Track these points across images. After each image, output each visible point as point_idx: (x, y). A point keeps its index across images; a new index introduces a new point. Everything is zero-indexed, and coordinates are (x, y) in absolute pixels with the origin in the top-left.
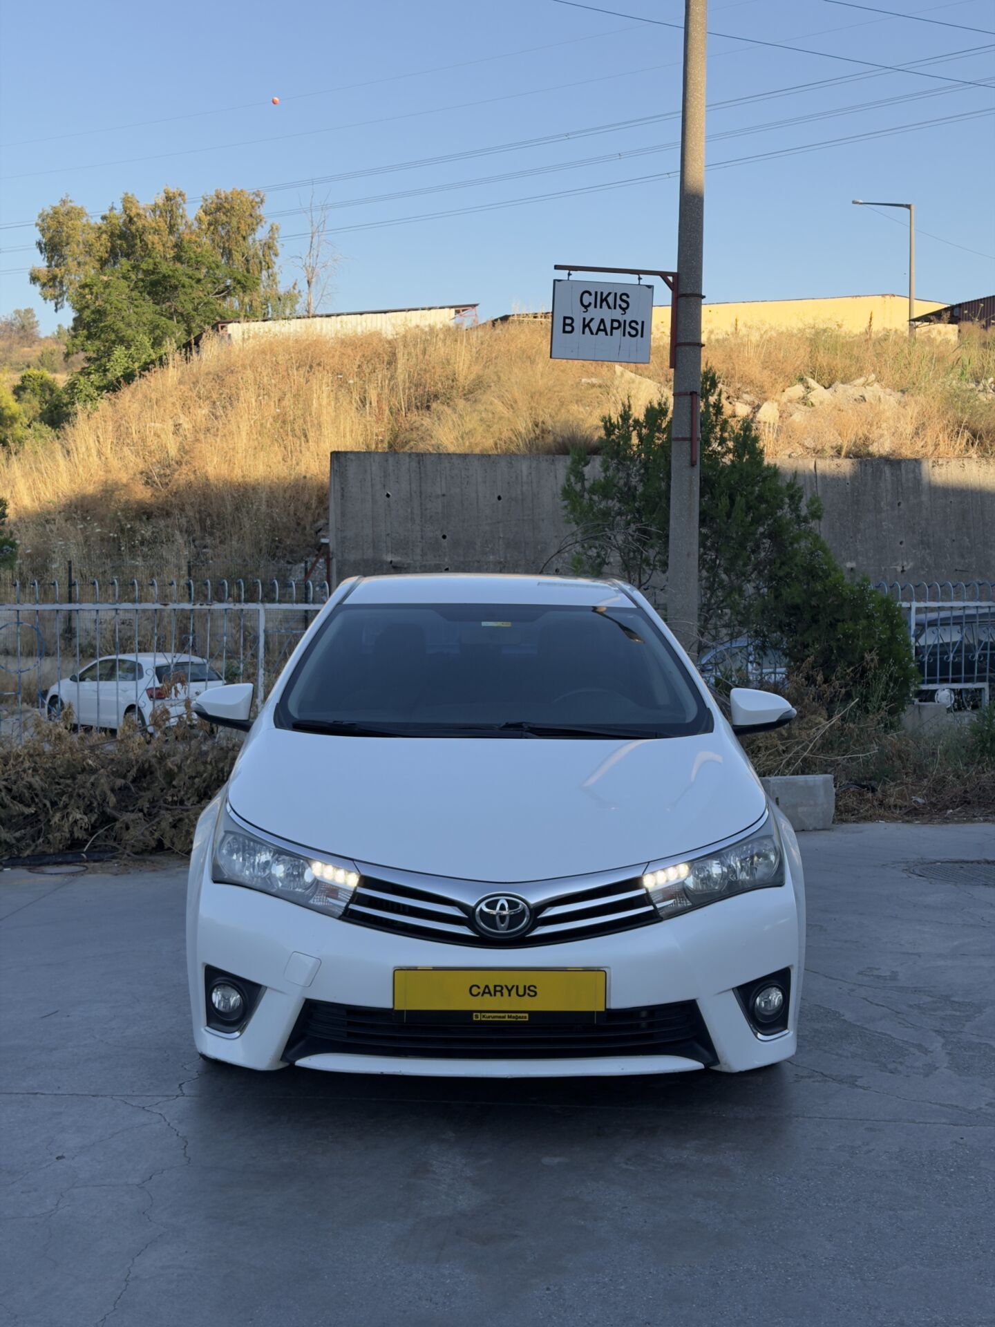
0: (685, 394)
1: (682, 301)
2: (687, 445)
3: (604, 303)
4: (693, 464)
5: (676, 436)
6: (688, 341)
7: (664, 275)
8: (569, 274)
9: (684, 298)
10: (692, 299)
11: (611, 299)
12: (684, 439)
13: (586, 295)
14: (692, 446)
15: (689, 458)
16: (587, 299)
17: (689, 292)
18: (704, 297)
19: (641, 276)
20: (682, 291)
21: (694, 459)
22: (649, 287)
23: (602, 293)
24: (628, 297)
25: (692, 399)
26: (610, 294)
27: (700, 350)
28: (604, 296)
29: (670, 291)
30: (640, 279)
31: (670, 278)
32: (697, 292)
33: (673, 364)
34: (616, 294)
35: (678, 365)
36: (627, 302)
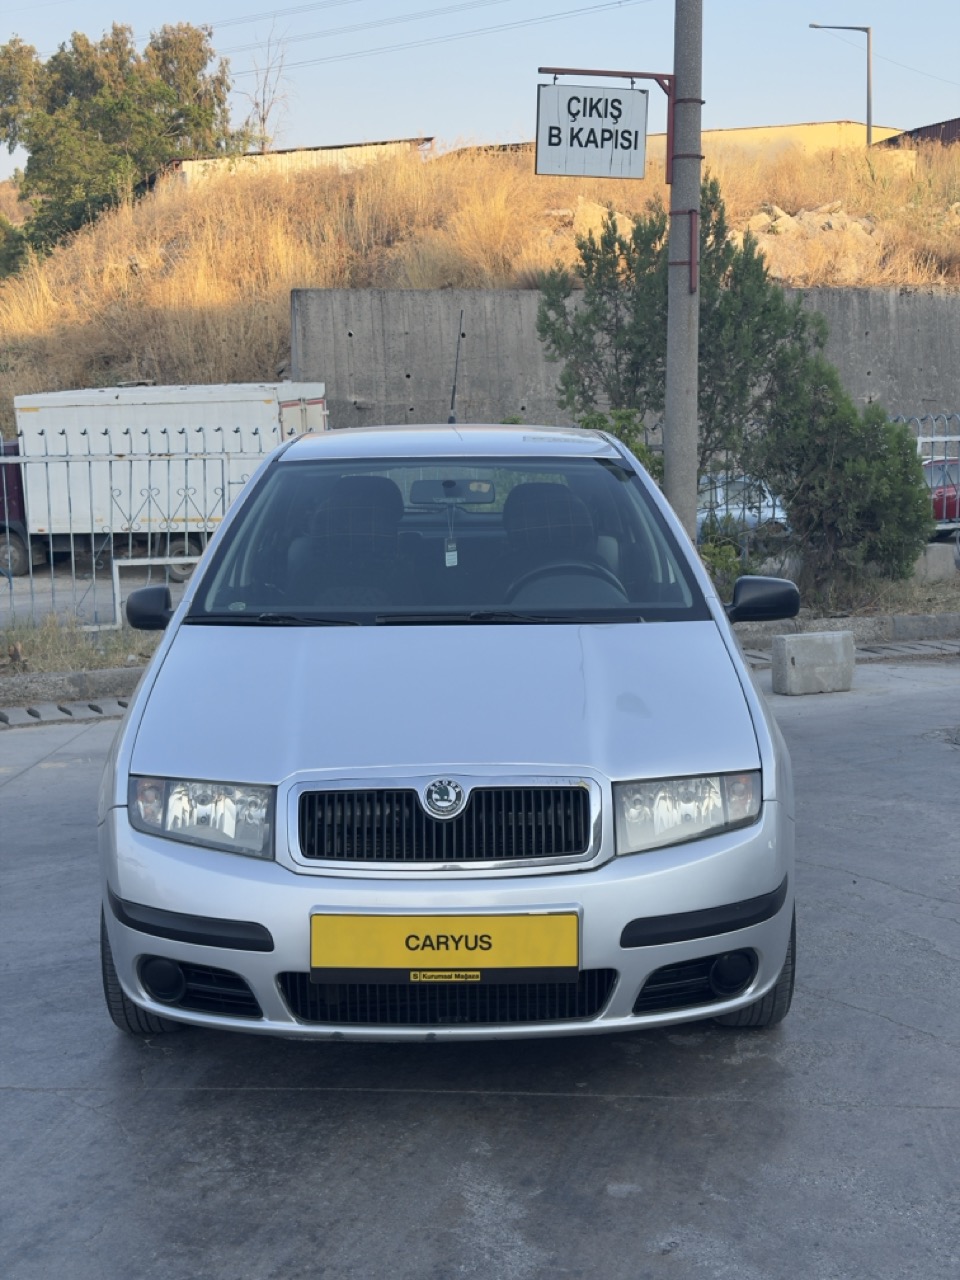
0: (684, 213)
1: (680, 107)
2: (685, 270)
3: (594, 111)
4: (692, 291)
5: (674, 260)
6: (685, 153)
7: (659, 78)
8: (555, 79)
9: (681, 104)
10: (691, 104)
11: (601, 106)
12: (683, 263)
13: (574, 101)
14: (691, 272)
15: (687, 284)
16: (576, 107)
17: (687, 97)
18: (703, 102)
19: (635, 80)
20: (680, 96)
21: (693, 286)
22: (643, 92)
23: (592, 99)
24: (620, 103)
25: (691, 219)
26: (600, 100)
27: (699, 163)
28: (594, 103)
29: (666, 97)
30: (633, 83)
31: (666, 82)
32: (695, 97)
33: (670, 180)
34: (607, 100)
35: (675, 180)
36: (619, 110)
